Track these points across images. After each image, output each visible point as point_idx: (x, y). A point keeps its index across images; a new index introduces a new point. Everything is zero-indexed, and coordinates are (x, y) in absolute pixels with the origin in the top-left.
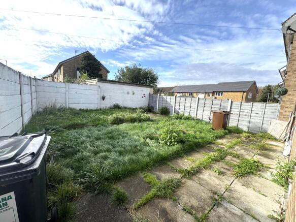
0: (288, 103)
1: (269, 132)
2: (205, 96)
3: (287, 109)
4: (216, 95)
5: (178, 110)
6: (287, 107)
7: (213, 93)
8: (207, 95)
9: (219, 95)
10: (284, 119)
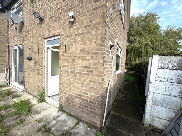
0: (2, 62)
3: (2, 66)
6: (3, 64)
10: (2, 72)
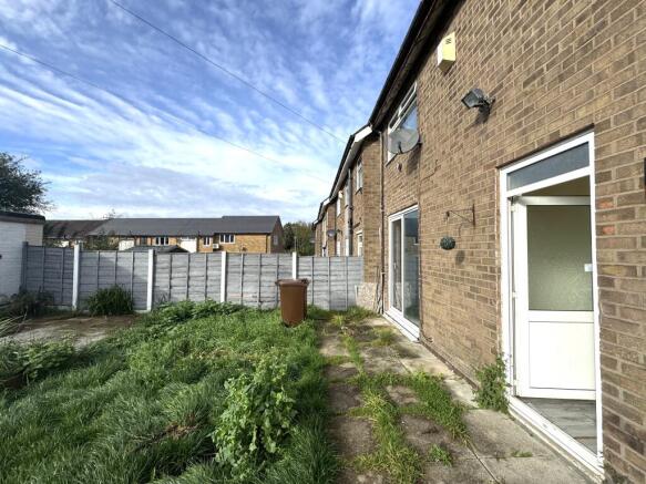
1: (358, 304)
2: (198, 245)
4: (222, 240)
5: (166, 290)
6: (371, 261)
7: (216, 237)
8: (201, 241)
9: (227, 241)
10: (370, 279)
